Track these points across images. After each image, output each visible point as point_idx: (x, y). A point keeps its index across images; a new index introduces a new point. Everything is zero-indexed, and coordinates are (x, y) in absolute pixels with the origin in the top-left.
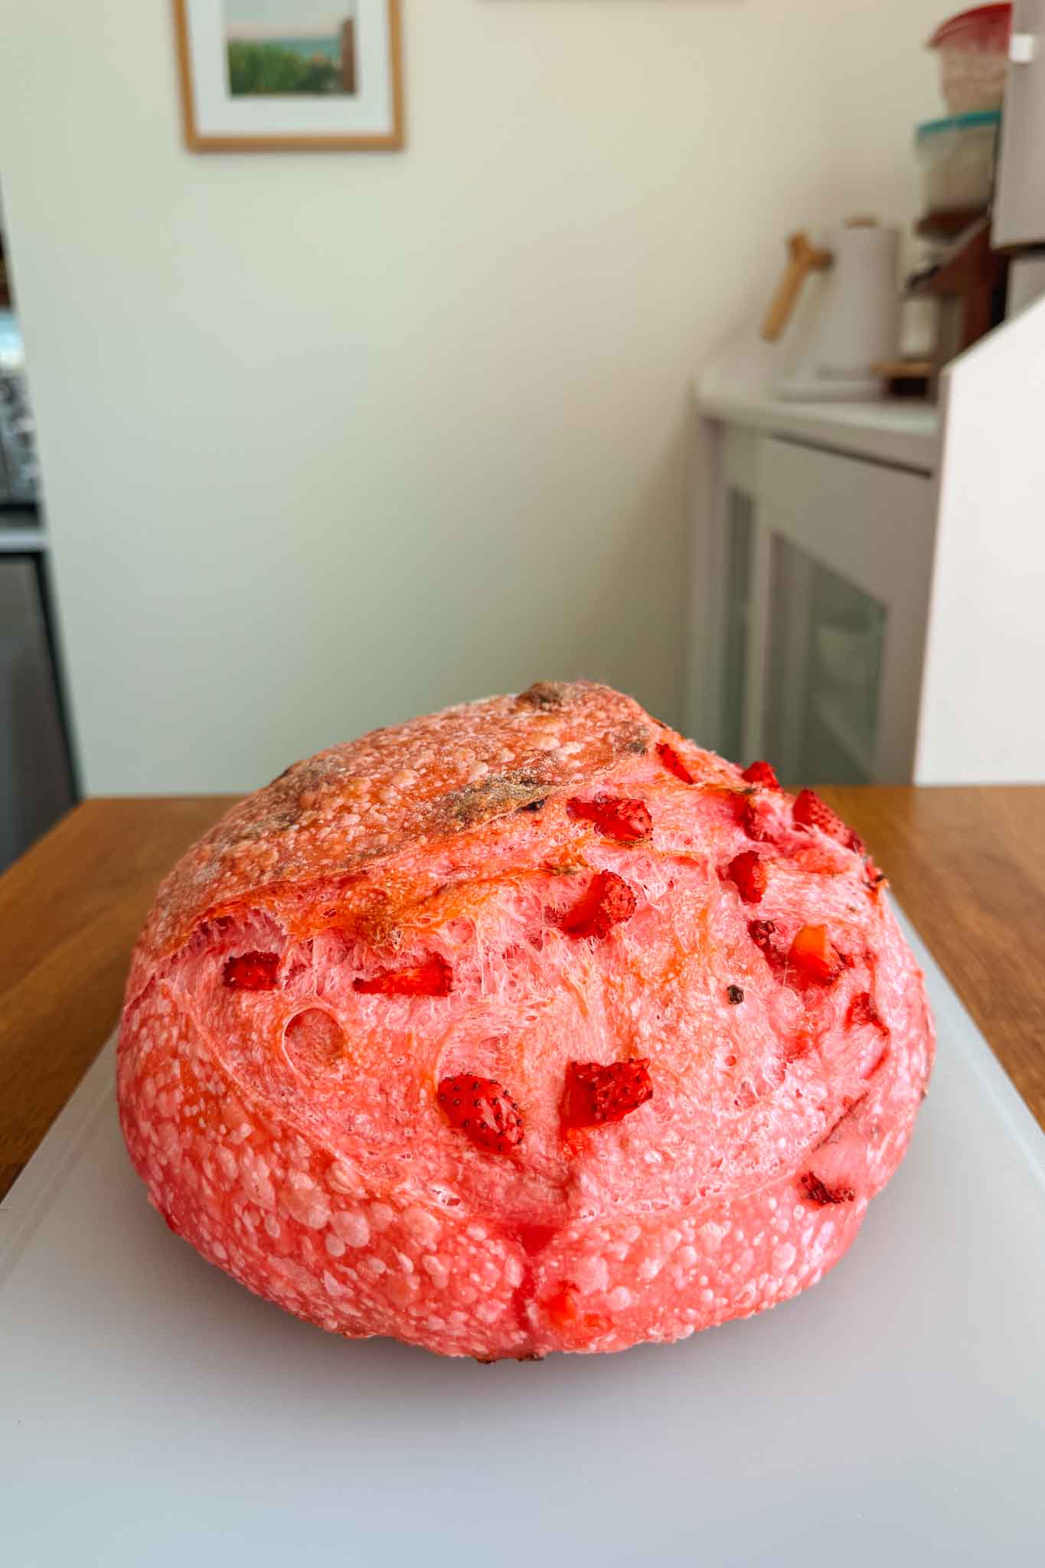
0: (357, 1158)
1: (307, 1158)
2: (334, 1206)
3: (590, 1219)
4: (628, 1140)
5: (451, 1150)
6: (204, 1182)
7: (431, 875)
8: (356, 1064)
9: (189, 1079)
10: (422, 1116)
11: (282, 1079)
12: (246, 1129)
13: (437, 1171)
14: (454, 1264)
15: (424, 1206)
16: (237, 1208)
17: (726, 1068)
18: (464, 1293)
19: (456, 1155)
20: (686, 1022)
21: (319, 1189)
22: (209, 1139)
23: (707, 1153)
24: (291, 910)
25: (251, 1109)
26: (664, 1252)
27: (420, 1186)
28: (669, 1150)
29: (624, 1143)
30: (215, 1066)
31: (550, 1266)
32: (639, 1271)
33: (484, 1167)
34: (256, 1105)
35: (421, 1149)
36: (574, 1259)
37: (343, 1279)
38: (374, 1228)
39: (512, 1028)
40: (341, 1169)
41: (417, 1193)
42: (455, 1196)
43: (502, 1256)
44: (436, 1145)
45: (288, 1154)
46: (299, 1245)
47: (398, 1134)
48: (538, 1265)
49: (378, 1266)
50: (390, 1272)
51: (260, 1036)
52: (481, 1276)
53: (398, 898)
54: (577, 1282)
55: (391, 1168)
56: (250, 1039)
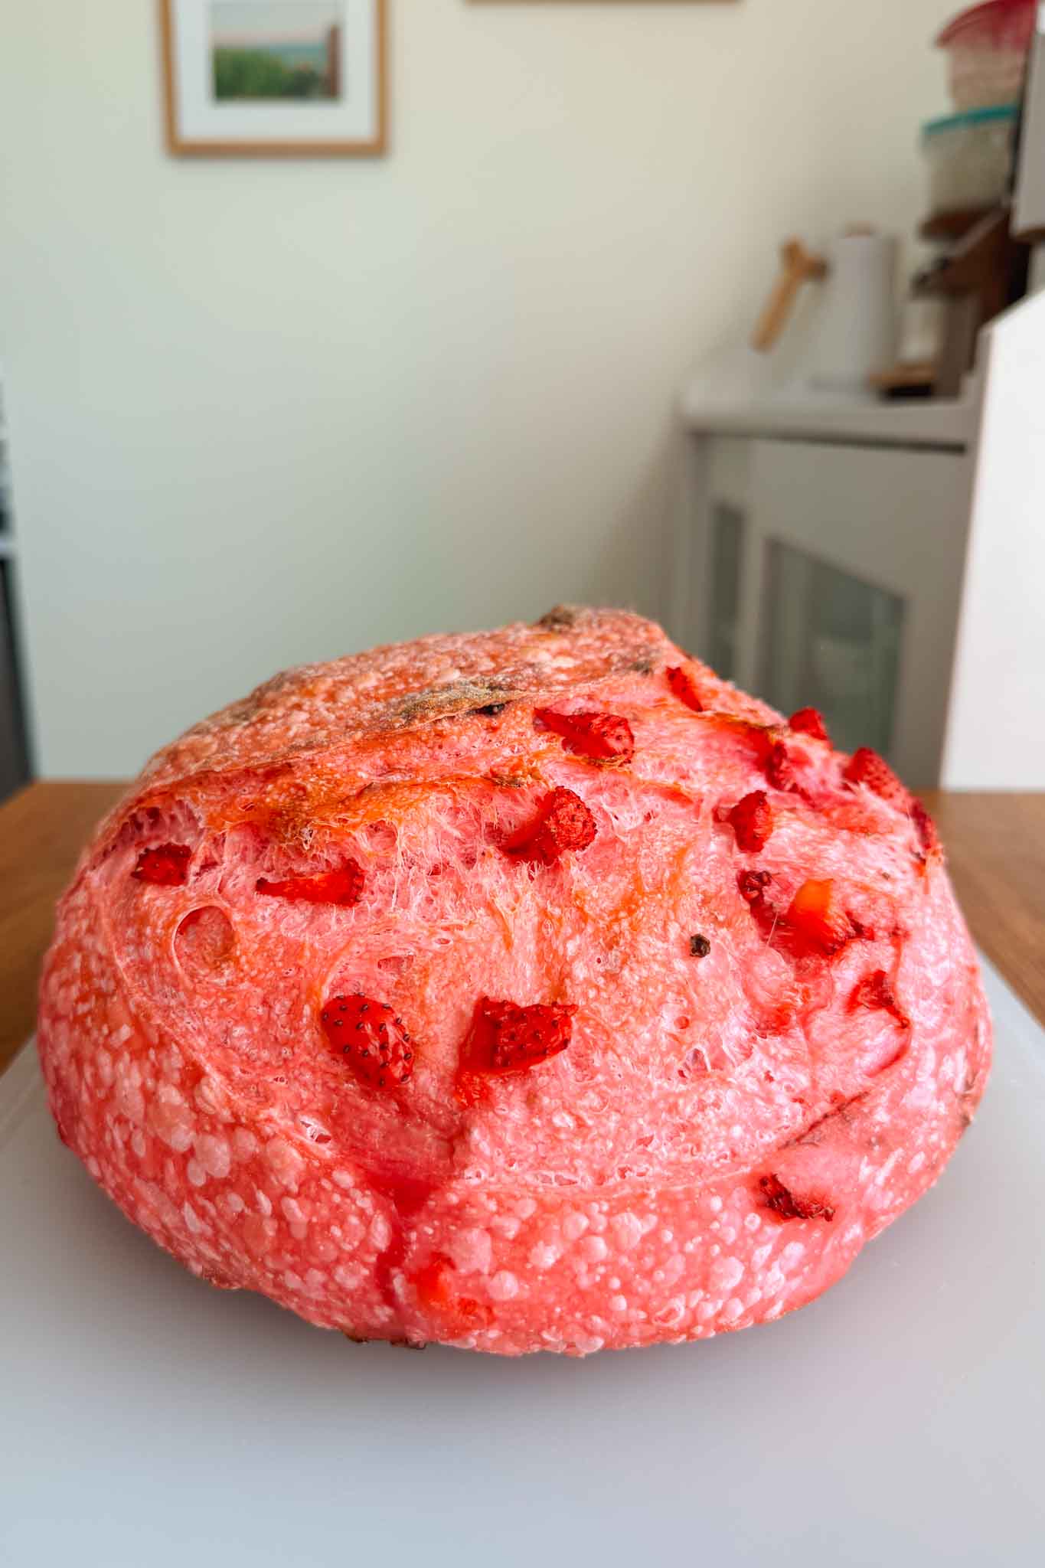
0: (228, 1075)
1: (179, 1070)
2: (198, 1128)
3: (475, 1181)
4: (536, 1096)
5: (327, 1077)
6: (84, 1088)
7: (360, 774)
8: (242, 971)
9: (86, 975)
10: (302, 1035)
11: (168, 979)
12: (126, 1032)
13: (310, 1101)
14: (315, 1212)
15: (289, 1138)
16: (109, 1119)
17: (675, 1030)
18: (322, 1248)
19: (332, 1085)
20: (631, 970)
21: (186, 1105)
22: (92, 1038)
23: (634, 1127)
24: (211, 803)
25: (133, 1009)
26: (563, 1236)
27: (289, 1114)
28: (584, 1115)
29: (531, 1100)
30: (110, 962)
31: (424, 1232)
32: (531, 1256)
33: (363, 1103)
34: (138, 1006)
35: (297, 1072)
36: (453, 1228)
37: (202, 1213)
38: (236, 1158)
39: (420, 950)
40: (208, 1085)
41: (286, 1123)
42: (326, 1133)
43: (370, 1211)
44: (313, 1071)
45: (160, 1062)
46: (162, 1167)
47: (275, 1054)
48: (411, 1228)
49: (236, 1203)
50: (248, 1211)
51: (154, 931)
52: (343, 1231)
53: (319, 794)
54: (452, 1255)
55: (261, 1090)
56: (144, 934)
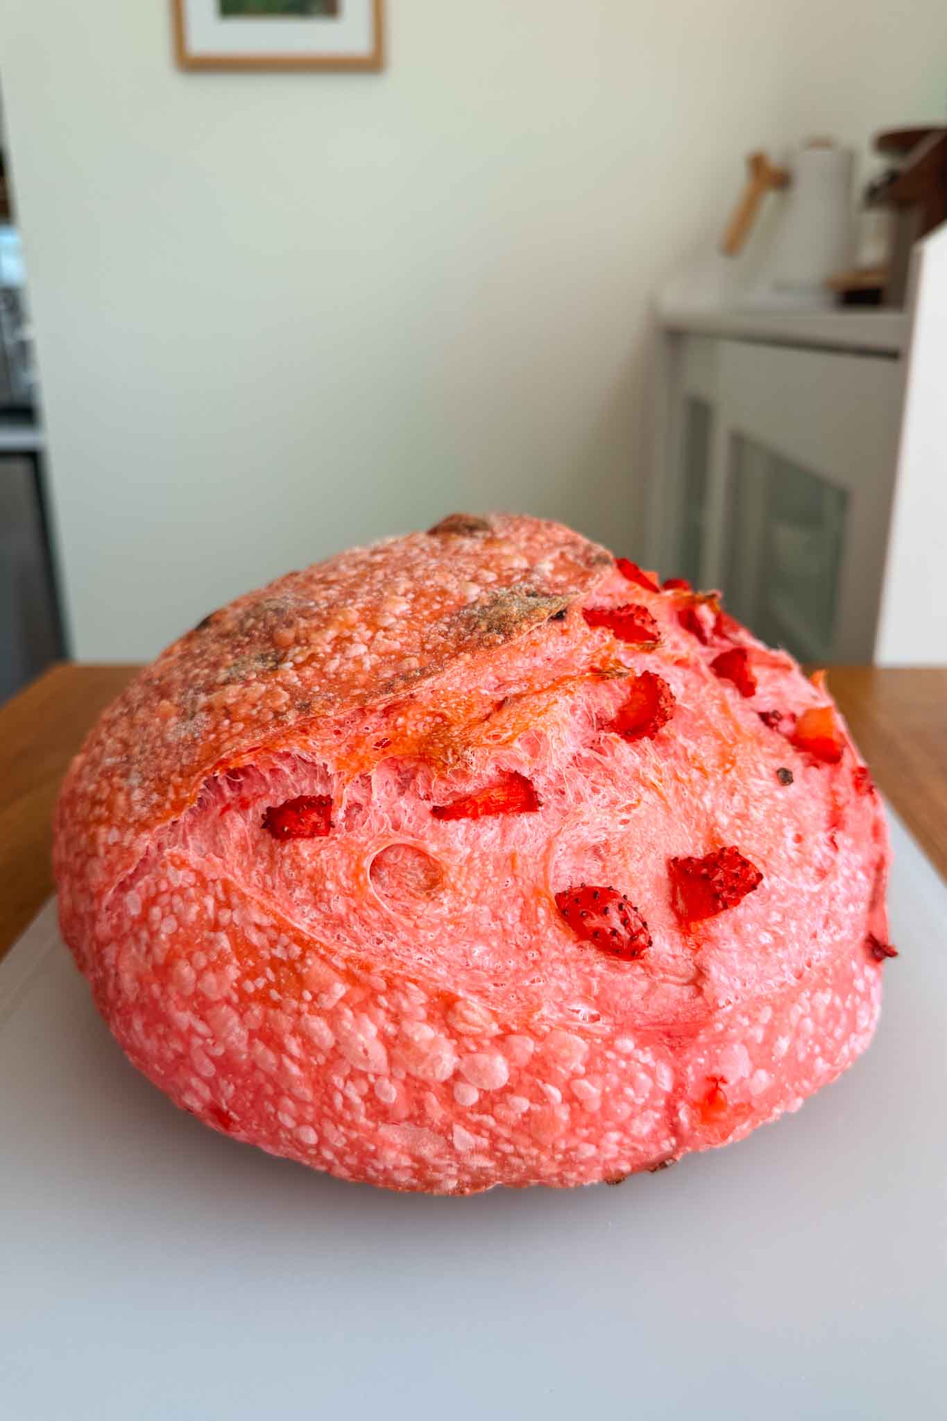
0: (482, 993)
1: (422, 1005)
2: (461, 1051)
3: (729, 1008)
4: (740, 926)
5: (581, 964)
6: (287, 1061)
7: (484, 692)
8: (461, 895)
9: (245, 950)
10: (545, 935)
11: (376, 925)
12: (340, 989)
13: (570, 990)
14: (607, 1082)
15: (567, 1028)
16: (338, 1081)
17: (796, 845)
18: (619, 1111)
19: (587, 969)
20: (755, 807)
21: (442, 1036)
22: (289, 1011)
23: (806, 927)
24: (331, 748)
25: (342, 966)
26: (791, 1027)
27: (556, 1008)
28: (776, 929)
29: (737, 928)
30: (281, 927)
31: (697, 1064)
32: (773, 1050)
33: (617, 977)
34: (347, 960)
35: (550, 969)
36: (718, 1051)
37: (477, 1129)
38: (513, 1064)
39: (609, 834)
40: (469, 1008)
41: (557, 1016)
42: (595, 1012)
43: (652, 1064)
44: (565, 963)
45: (399, 1006)
46: (420, 1104)
47: (520, 959)
48: (686, 1064)
49: (522, 1104)
50: (537, 1108)
51: (338, 883)
52: (634, 1089)
53: (459, 718)
54: (723, 1073)
55: (522, 996)
56: (325, 890)
